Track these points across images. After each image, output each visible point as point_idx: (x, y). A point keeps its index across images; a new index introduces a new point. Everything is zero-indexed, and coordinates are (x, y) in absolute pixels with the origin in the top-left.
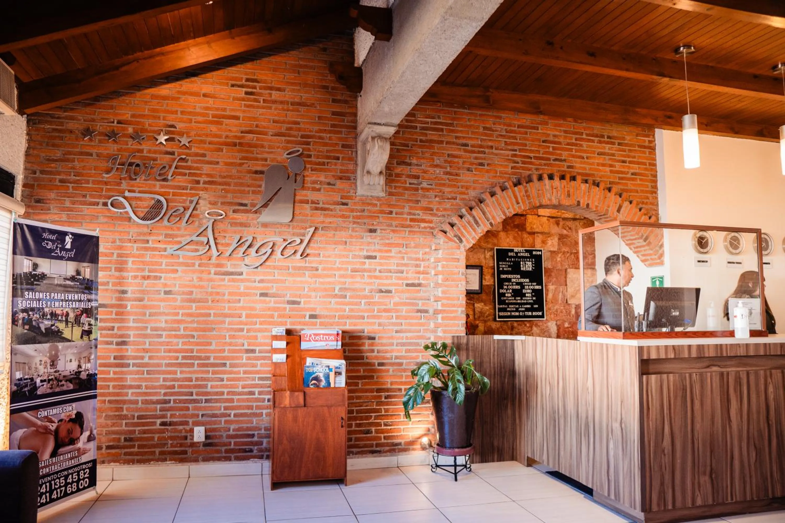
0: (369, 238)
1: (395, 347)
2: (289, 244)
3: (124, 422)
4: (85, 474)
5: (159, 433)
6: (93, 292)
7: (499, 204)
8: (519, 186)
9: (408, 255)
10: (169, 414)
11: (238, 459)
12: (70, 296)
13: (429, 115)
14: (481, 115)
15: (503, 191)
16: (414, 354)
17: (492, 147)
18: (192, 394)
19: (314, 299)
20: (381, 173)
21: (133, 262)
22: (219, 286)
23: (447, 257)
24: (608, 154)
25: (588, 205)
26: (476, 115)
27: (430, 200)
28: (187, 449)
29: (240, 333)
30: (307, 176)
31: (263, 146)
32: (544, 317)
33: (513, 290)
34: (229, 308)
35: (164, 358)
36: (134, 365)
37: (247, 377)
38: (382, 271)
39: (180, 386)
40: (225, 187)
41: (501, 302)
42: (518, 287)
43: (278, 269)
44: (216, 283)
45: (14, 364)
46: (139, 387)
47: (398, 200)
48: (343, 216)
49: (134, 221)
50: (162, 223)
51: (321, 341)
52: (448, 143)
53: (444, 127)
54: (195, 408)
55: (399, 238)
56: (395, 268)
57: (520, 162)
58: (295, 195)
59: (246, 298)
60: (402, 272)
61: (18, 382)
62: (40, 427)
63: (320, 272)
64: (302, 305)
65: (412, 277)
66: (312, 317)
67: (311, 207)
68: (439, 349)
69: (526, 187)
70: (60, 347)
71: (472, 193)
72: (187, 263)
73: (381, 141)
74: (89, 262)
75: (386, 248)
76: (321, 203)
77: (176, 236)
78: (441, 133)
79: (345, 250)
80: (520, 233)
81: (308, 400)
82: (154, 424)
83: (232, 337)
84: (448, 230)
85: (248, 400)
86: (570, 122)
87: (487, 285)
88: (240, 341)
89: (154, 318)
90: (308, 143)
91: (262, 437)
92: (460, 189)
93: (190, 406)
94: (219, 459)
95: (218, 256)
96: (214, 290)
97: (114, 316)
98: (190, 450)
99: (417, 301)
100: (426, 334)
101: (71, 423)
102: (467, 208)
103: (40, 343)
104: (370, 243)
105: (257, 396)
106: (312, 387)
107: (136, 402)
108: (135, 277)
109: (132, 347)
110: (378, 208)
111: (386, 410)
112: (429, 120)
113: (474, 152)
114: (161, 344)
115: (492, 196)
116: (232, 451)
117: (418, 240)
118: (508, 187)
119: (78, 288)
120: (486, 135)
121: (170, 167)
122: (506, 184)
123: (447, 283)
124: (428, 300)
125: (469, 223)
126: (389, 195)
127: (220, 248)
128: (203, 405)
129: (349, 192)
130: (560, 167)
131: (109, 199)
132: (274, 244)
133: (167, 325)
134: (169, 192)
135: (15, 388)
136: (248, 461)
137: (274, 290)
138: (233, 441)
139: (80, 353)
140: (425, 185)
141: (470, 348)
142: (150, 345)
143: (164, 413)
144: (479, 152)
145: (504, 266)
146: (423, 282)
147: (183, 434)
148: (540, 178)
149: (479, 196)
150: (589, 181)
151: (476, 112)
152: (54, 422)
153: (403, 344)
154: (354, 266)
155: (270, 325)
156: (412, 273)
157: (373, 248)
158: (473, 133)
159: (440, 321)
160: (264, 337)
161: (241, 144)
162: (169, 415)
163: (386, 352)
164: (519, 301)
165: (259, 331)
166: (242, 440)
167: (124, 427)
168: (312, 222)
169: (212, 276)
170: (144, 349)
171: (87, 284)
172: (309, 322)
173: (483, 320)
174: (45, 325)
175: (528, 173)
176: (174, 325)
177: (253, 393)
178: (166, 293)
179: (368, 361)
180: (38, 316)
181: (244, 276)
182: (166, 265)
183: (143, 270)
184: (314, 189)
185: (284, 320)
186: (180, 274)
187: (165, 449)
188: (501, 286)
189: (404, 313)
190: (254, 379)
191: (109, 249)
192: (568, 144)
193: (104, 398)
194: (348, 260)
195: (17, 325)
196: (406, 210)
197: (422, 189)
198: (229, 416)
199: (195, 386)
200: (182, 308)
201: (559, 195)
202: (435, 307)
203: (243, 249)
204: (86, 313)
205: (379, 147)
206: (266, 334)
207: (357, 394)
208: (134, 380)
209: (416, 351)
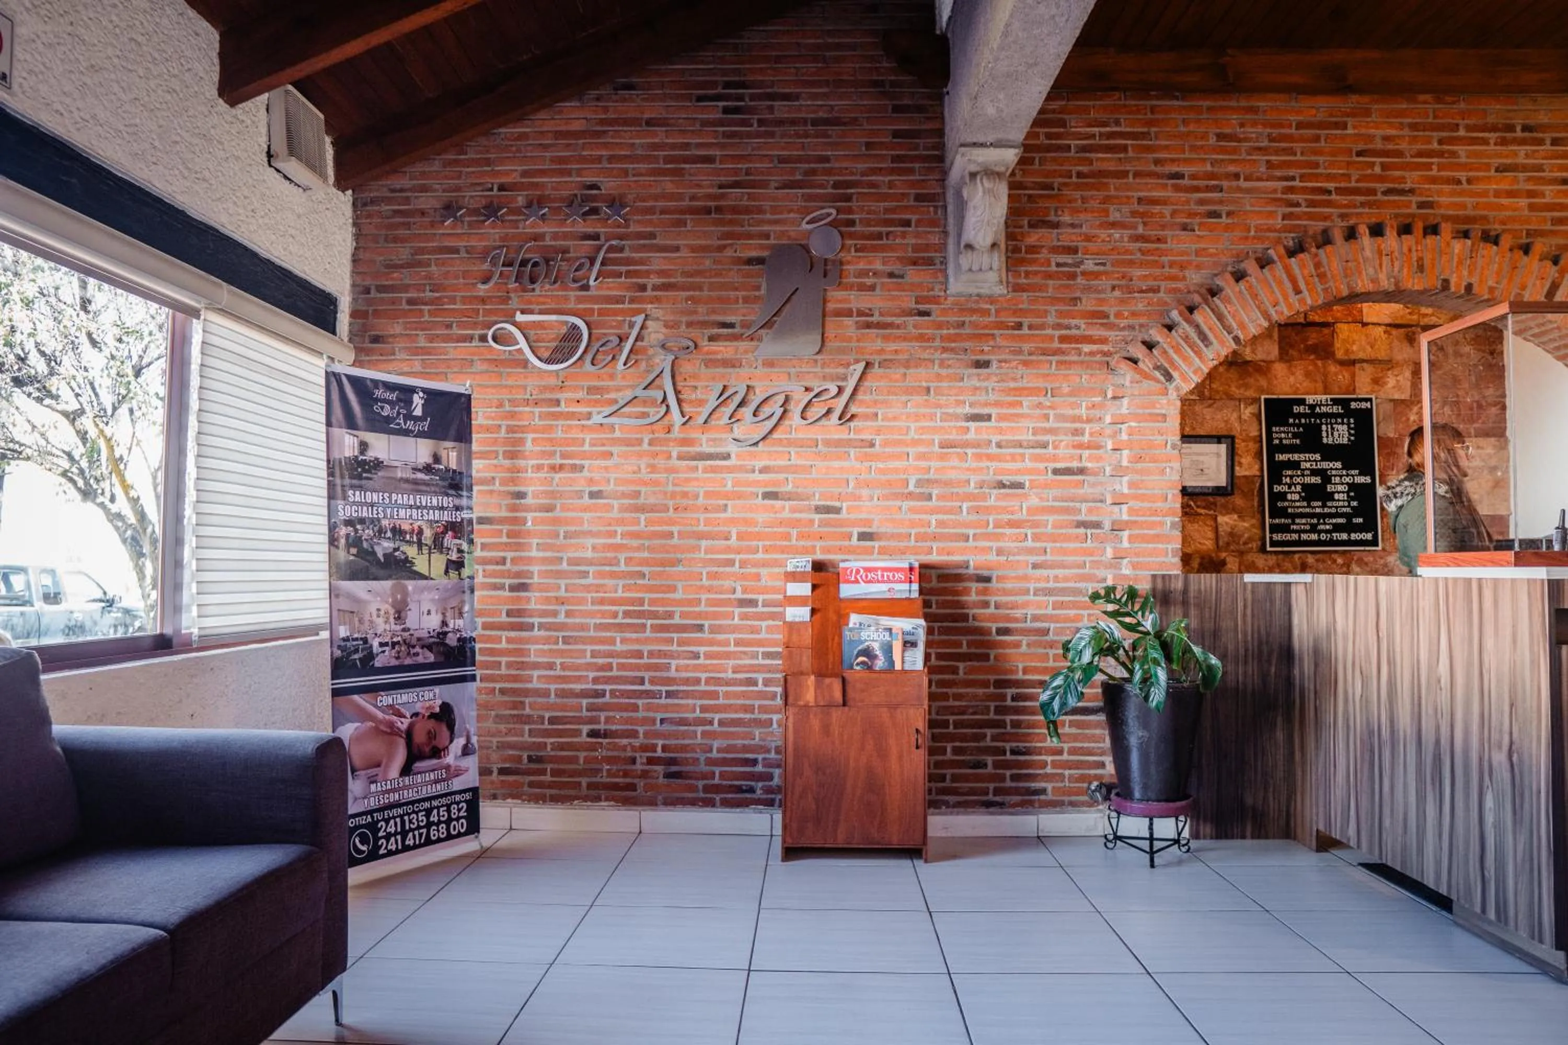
0: (976, 378)
1: (1031, 597)
2: (815, 397)
3: (527, 727)
4: (459, 810)
5: (586, 750)
6: (465, 493)
7: (1255, 296)
8: (1302, 255)
9: (1058, 411)
10: (603, 716)
11: (727, 804)
12: (424, 500)
13: (1096, 120)
14: (1210, 109)
15: (1262, 267)
16: (1072, 612)
17: (1237, 176)
18: (642, 682)
19: (867, 503)
20: (994, 245)
21: (534, 440)
22: (687, 480)
23: (1141, 411)
24: (1525, 168)
25: (1469, 287)
26: (1199, 110)
27: (1103, 296)
28: (636, 781)
29: (728, 569)
30: (849, 263)
31: (760, 210)
32: (1377, 545)
33: (1303, 485)
34: (708, 522)
35: (591, 614)
36: (541, 626)
37: (741, 652)
38: (1004, 443)
39: (622, 667)
40: (692, 293)
41: (1276, 512)
42: (1316, 480)
43: (796, 446)
44: (680, 475)
45: (335, 613)
46: (551, 666)
47: (1032, 301)
48: (921, 338)
49: (534, 367)
50: (581, 367)
51: (879, 582)
52: (1137, 174)
53: (1129, 142)
54: (649, 708)
55: (1038, 376)
56: (1031, 437)
57: (1303, 204)
58: (825, 301)
59: (737, 502)
60: (1044, 446)
61: (343, 644)
62: (381, 722)
63: (877, 448)
64: (844, 515)
65: (1065, 456)
66: (863, 536)
67: (857, 323)
68: (1120, 600)
69: (1316, 255)
70: (410, 588)
71: (1195, 277)
72: (630, 439)
73: (989, 178)
74: (455, 441)
75: (1010, 399)
76: (877, 313)
77: (607, 390)
78: (1122, 155)
79: (927, 404)
80: (1319, 363)
81: (851, 693)
82: (577, 733)
83: (712, 576)
84: (1140, 356)
85: (744, 695)
86: (1425, 102)
87: (1245, 477)
88: (727, 583)
89: (573, 541)
90: (848, 198)
91: (771, 766)
92: (1167, 269)
93: (640, 702)
94: (693, 803)
95: (684, 424)
96: (678, 489)
97: (504, 539)
98: (641, 783)
99: (1078, 505)
100: (1097, 572)
101: (432, 720)
102: (1182, 308)
103: (375, 579)
104: (976, 389)
105: (760, 687)
106: (858, 668)
107: (546, 693)
108: (539, 468)
109: (537, 594)
110: (992, 319)
111: (1016, 724)
112: (1096, 130)
113: (1197, 189)
114: (587, 588)
115: (1237, 281)
116: (717, 789)
117: (1078, 380)
118: (1275, 258)
119: (437, 485)
120: (1223, 150)
121: (592, 262)
122: (1271, 252)
123: (1139, 466)
124: (1101, 501)
125: (1186, 339)
126: (1014, 291)
127: (687, 409)
128: (663, 701)
129: (933, 290)
130: (1399, 207)
131: (490, 328)
132: (787, 400)
133: (596, 555)
134: (593, 310)
135: (338, 653)
136: (747, 810)
137: (791, 485)
138: (717, 770)
139: (444, 600)
140: (1089, 265)
141: (1192, 601)
142: (566, 590)
143: (594, 713)
144: (1208, 189)
145: (1283, 435)
146: (1089, 465)
147: (629, 754)
148: (1351, 234)
149: (1209, 281)
150: (1472, 235)
151: (1200, 103)
152: (405, 717)
153: (1049, 592)
154: (946, 437)
155: (783, 552)
156: (1067, 447)
157: (983, 398)
158: (1193, 148)
159: (1126, 544)
160: (772, 576)
161: (719, 210)
162: (603, 719)
163: (1014, 606)
164: (1318, 510)
165: (763, 566)
166: (734, 769)
167: (527, 738)
168: (860, 350)
169: (675, 462)
170: (557, 598)
171: (452, 479)
172: (858, 547)
173: (1238, 551)
174: (384, 548)
175: (1321, 225)
176: (609, 555)
177: (753, 682)
178: (592, 495)
179: (977, 624)
180: (371, 532)
181: (733, 461)
182: (592, 445)
183: (552, 454)
184: (862, 288)
185: (809, 543)
186: (615, 460)
187: (598, 779)
188: (1275, 478)
189: (1049, 529)
190: (755, 656)
191: (493, 419)
192: (1420, 154)
193: (491, 685)
194: (932, 424)
195: (337, 547)
196: (1051, 319)
197: (1084, 273)
198: (711, 723)
199: (649, 667)
200: (621, 522)
201: (1396, 269)
202: (1116, 517)
203: (728, 410)
204: (453, 530)
205: (984, 192)
206: (777, 570)
207: (955, 690)
208: (543, 653)
209: (1075, 605)
